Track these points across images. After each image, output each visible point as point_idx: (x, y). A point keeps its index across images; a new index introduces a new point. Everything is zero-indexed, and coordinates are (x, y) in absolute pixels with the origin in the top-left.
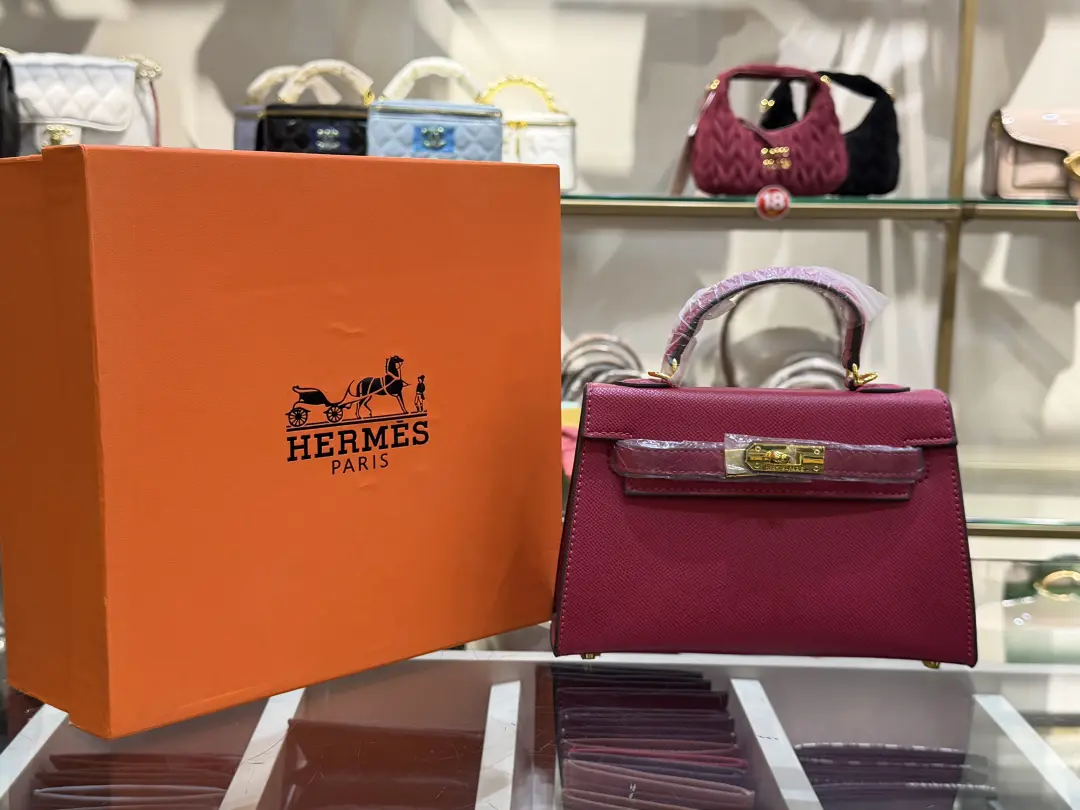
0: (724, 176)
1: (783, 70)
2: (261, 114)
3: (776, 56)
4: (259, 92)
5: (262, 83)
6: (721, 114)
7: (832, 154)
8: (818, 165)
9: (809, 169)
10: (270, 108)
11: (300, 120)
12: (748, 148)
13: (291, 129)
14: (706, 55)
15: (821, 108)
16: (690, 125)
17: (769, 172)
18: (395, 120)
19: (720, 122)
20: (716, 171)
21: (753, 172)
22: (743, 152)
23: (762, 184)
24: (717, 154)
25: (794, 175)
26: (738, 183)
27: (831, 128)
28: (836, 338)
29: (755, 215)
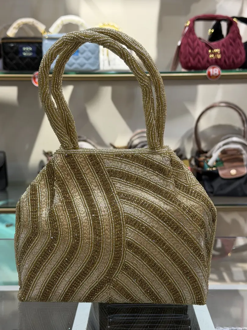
0: (193, 62)
1: (218, 16)
6: (191, 36)
8: (233, 56)
10: (3, 39)
12: (203, 50)
13: (12, 48)
15: (234, 32)
16: (178, 41)
17: (212, 60)
19: (191, 39)
21: (205, 60)
22: (201, 52)
23: (209, 65)
25: (223, 60)
26: (199, 65)
27: (238, 40)
28: (243, 128)
29: (207, 78)
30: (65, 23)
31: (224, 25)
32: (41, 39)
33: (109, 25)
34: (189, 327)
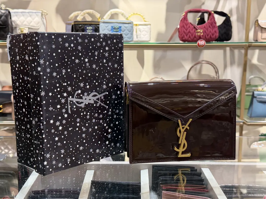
4: (72, 18)
7: (214, 31)
10: (75, 22)
11: (82, 25)
13: (80, 27)
15: (211, 19)
17: (198, 36)
18: (107, 25)
19: (185, 24)
20: (184, 36)
21: (193, 36)
22: (191, 31)
23: (198, 39)
24: (184, 32)
25: (204, 36)
26: (190, 39)
27: (214, 24)
28: (216, 77)
29: (197, 47)
30: (112, 13)
31: (206, 16)
32: (99, 22)
33: (137, 14)
34: (204, 183)
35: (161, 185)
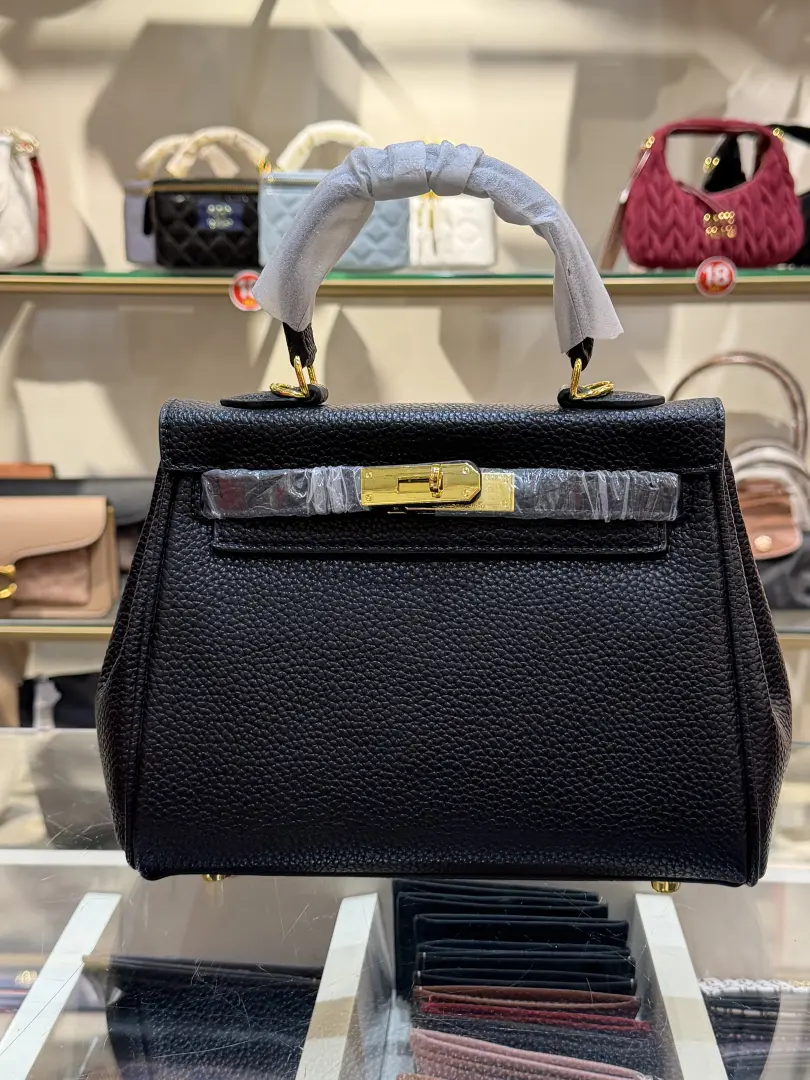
0: (659, 248)
1: (730, 123)
2: (149, 190)
3: (724, 107)
4: (151, 164)
5: (152, 153)
6: (657, 177)
7: (785, 219)
8: (770, 231)
9: (758, 239)
10: (156, 183)
11: (188, 197)
12: (688, 216)
13: (180, 207)
14: (645, 110)
15: (772, 167)
16: (622, 190)
17: (712, 242)
18: (289, 194)
19: (656, 185)
20: (651, 240)
21: (694, 241)
22: (682, 220)
23: (703, 256)
24: (652, 223)
25: (741, 243)
26: (677, 256)
27: (785, 189)
28: (793, 425)
29: (696, 292)
30: (318, 142)
32: (256, 183)
35: (421, 988)
